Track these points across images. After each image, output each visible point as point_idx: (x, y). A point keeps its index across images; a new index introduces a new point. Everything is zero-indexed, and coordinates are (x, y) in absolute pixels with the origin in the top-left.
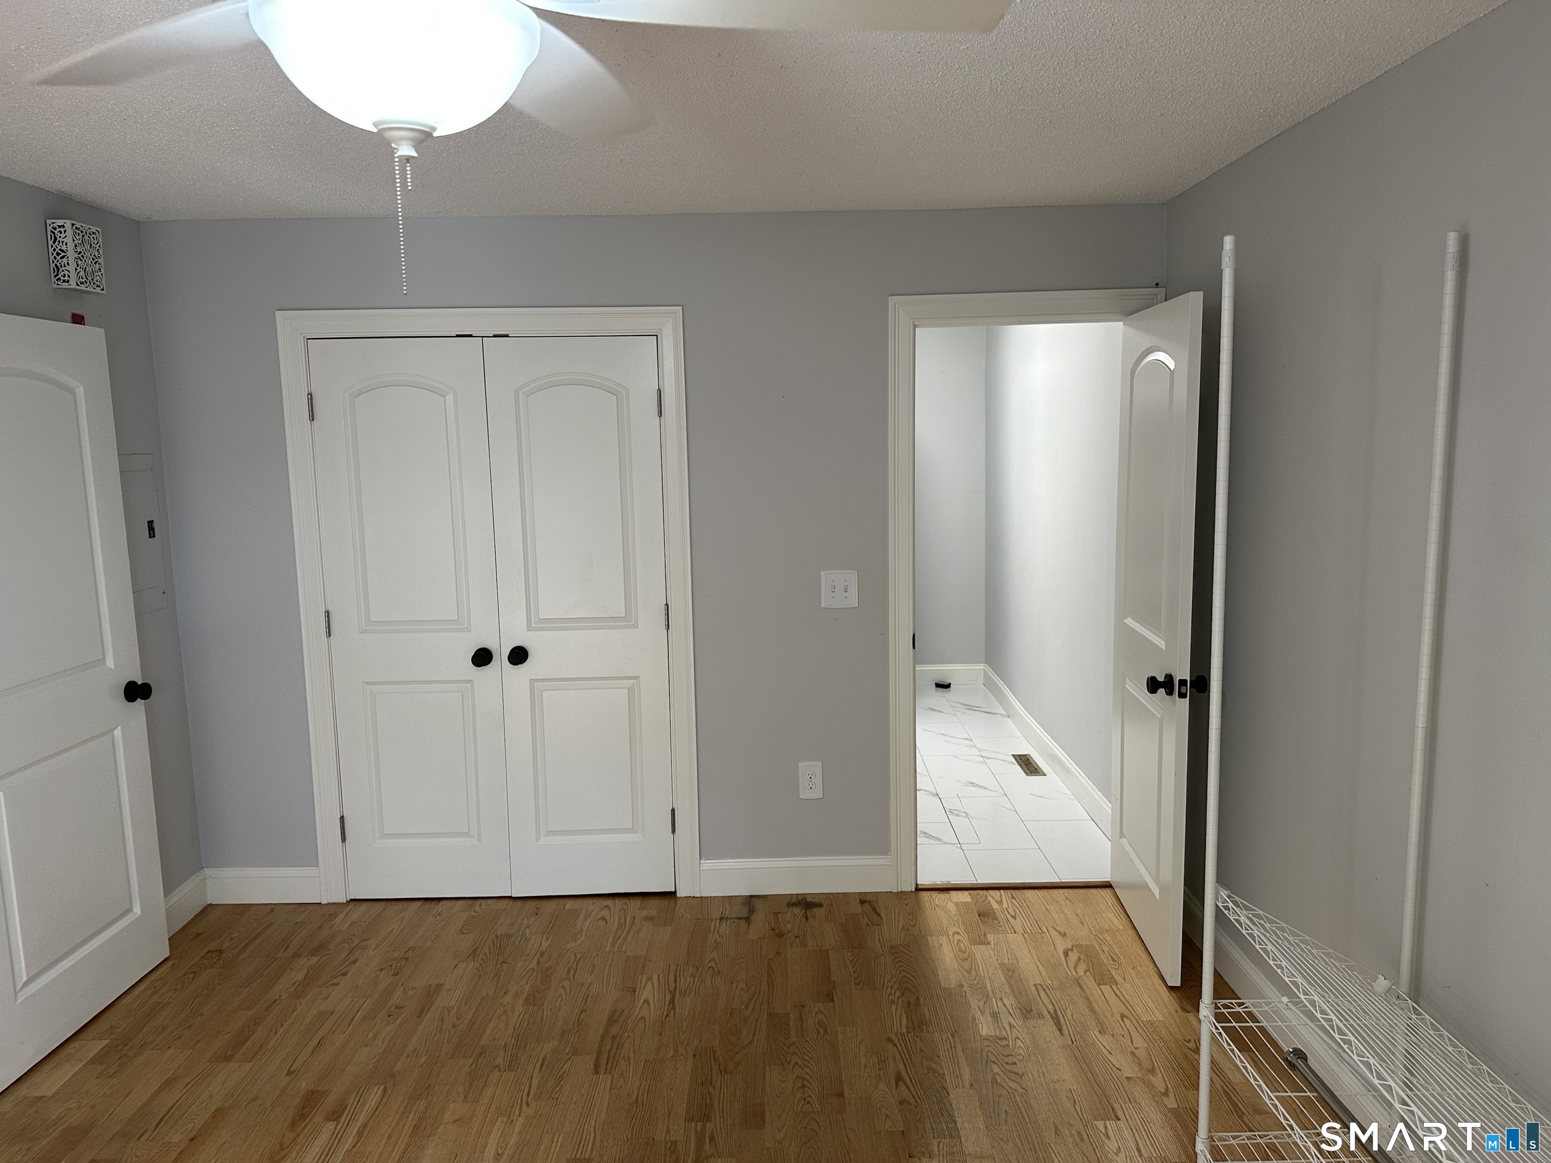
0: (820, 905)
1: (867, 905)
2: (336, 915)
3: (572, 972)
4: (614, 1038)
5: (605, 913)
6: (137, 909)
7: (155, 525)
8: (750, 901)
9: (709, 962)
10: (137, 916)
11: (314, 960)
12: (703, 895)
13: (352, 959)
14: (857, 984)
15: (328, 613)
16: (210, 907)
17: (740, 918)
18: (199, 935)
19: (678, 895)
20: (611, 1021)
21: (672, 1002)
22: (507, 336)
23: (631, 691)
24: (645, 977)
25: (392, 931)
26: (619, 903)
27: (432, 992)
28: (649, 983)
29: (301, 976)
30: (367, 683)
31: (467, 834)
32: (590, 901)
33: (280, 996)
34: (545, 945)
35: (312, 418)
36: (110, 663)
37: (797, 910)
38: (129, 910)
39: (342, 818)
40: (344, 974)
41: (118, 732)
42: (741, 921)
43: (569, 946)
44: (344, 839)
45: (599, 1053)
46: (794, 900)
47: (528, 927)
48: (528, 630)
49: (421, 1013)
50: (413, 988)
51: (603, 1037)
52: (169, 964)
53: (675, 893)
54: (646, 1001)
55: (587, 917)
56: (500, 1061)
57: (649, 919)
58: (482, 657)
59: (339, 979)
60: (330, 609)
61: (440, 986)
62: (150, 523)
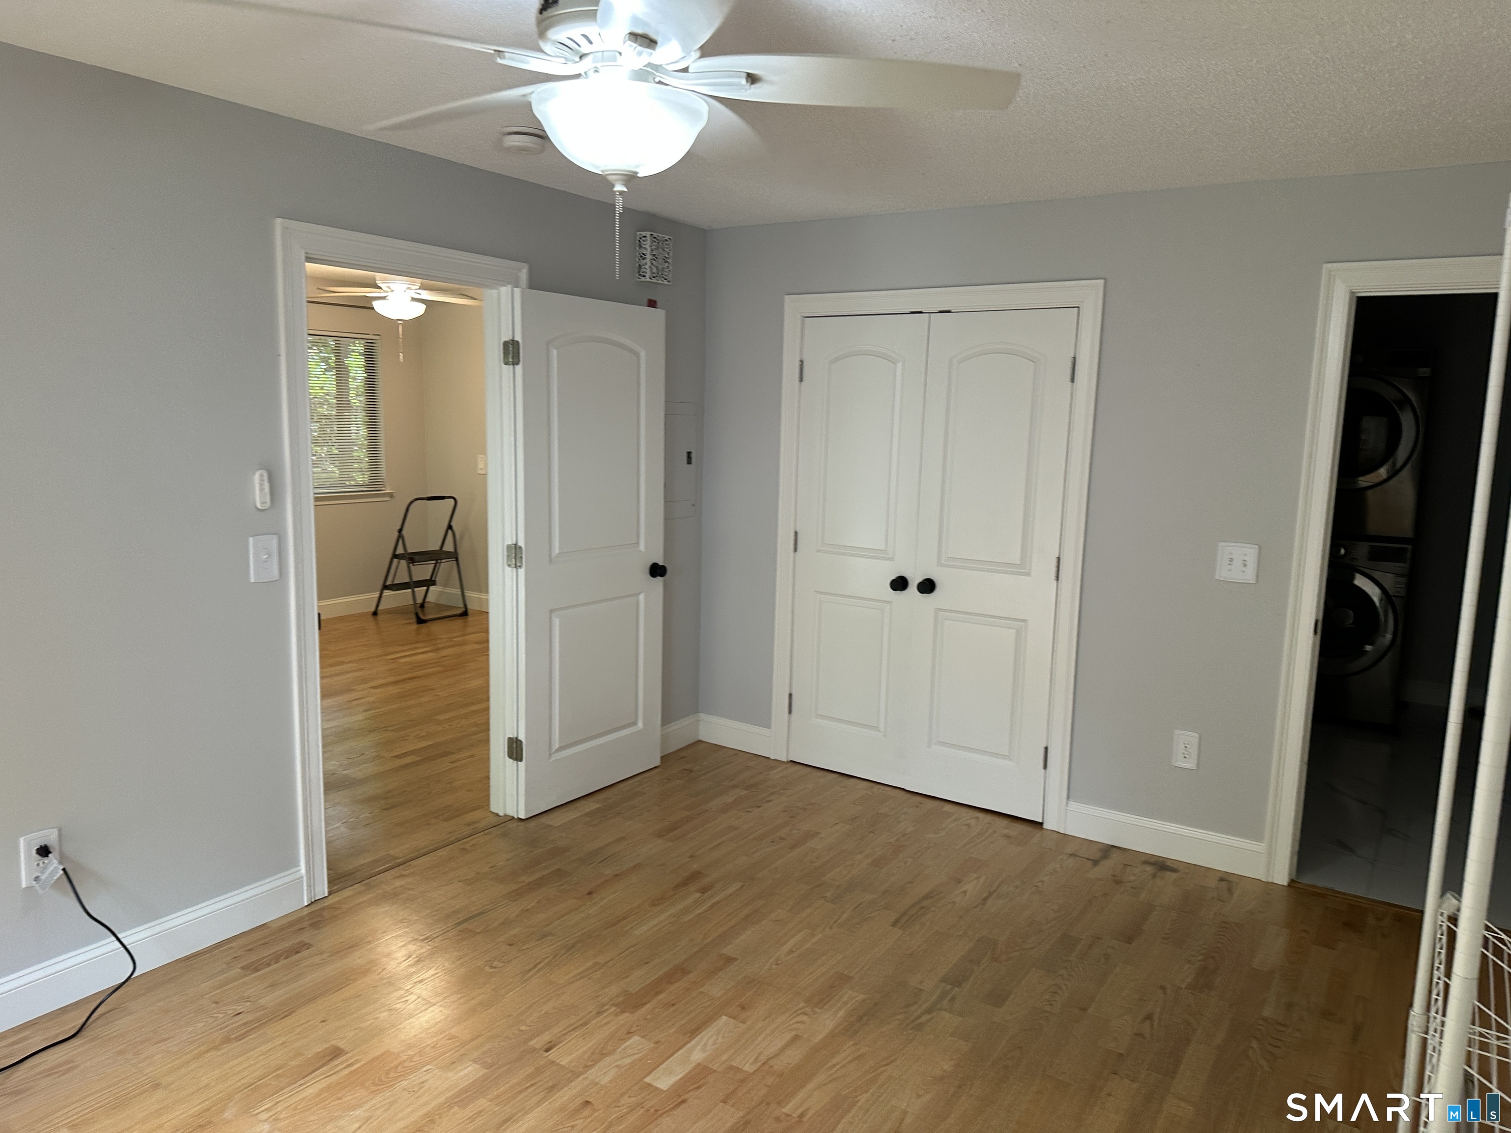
0: (1174, 870)
1: (1224, 884)
2: (773, 768)
3: (919, 854)
4: (923, 907)
5: (973, 822)
6: (640, 725)
7: (693, 456)
8: (1108, 850)
9: (1038, 882)
10: (639, 729)
11: (744, 793)
12: (1067, 833)
13: (770, 798)
14: (1164, 938)
15: (796, 533)
16: (700, 741)
17: (1089, 859)
18: (683, 757)
19: (1045, 826)
20: (927, 897)
21: (985, 899)
22: (949, 312)
23: (1018, 633)
24: (975, 875)
25: (805, 789)
26: (989, 818)
27: (811, 835)
28: (975, 882)
29: (730, 800)
30: (818, 592)
31: (876, 728)
32: (964, 810)
33: (711, 809)
34: (910, 829)
35: (801, 380)
36: (642, 547)
37: (1149, 869)
38: (635, 723)
39: (790, 695)
40: (759, 807)
41: (642, 597)
42: (1090, 861)
43: (928, 836)
44: (790, 712)
45: (904, 914)
46: (1152, 860)
47: (905, 814)
48: (938, 566)
49: (793, 847)
50: (798, 830)
51: (913, 905)
52: (658, 770)
53: (1041, 824)
54: (965, 892)
55: (957, 820)
56: (828, 894)
57: (1007, 837)
58: (900, 584)
59: (754, 809)
60: (797, 531)
61: (818, 833)
62: (689, 454)
